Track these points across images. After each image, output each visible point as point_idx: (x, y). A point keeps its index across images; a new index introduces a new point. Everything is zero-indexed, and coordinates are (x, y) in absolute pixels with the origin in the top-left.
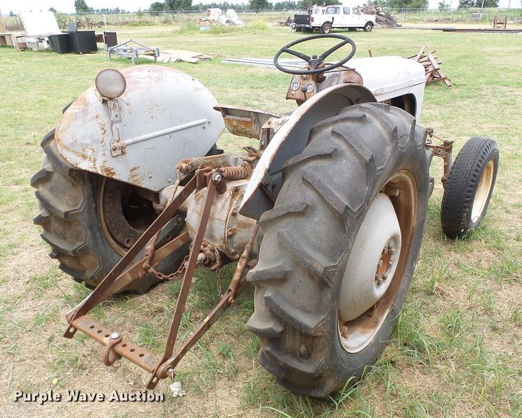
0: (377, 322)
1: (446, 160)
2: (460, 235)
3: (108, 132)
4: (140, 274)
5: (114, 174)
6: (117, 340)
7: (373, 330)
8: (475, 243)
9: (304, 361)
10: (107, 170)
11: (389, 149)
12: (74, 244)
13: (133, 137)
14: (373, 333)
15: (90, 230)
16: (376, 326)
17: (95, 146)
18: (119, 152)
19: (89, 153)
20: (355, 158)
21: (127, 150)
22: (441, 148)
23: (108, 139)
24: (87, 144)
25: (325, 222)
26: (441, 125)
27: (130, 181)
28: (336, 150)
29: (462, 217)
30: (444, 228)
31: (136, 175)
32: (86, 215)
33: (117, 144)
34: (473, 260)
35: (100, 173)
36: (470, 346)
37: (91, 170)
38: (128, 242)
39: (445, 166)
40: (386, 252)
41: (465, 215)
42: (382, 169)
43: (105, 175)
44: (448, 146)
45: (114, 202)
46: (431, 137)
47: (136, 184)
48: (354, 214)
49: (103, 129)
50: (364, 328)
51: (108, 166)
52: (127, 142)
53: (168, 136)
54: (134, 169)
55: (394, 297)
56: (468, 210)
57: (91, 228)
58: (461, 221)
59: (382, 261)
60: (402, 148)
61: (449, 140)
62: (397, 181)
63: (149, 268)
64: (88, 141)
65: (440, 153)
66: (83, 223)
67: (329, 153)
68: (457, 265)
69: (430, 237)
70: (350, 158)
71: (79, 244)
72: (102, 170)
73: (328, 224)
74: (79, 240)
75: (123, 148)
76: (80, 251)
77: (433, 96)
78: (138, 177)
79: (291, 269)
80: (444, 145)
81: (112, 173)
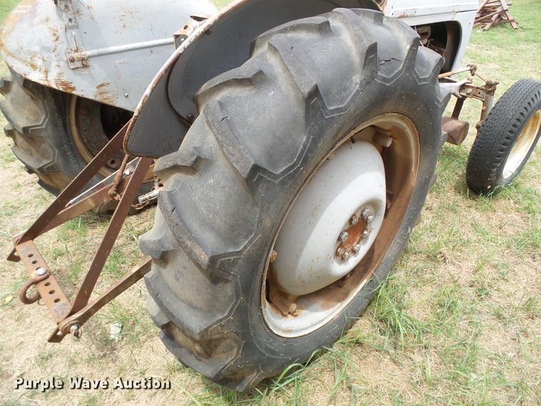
0: (347, 295)
1: (485, 103)
2: (485, 192)
3: (62, 39)
4: (105, 200)
5: (74, 89)
6: (42, 277)
7: (339, 304)
8: (502, 202)
9: (204, 360)
10: (63, 84)
11: (357, 79)
12: (41, 162)
13: (98, 48)
14: (339, 307)
15: (57, 148)
16: (344, 299)
17: (46, 55)
18: (78, 64)
19: (39, 63)
20: (290, 88)
21: (91, 62)
22: (482, 89)
23: (62, 47)
24: (36, 52)
25: (224, 187)
26: (498, 67)
27: (98, 99)
28: (260, 73)
29: (491, 172)
30: (468, 181)
31: (106, 93)
32: (50, 132)
33: (76, 55)
34: (495, 222)
35: (54, 86)
36: (462, 334)
37: (42, 82)
38: (113, 162)
39: (483, 111)
40: (355, 221)
41: (495, 170)
42: (338, 110)
43: (61, 89)
44: (490, 88)
45: (92, 120)
46: (473, 75)
47: (106, 102)
48: (276, 177)
49: (55, 35)
50: (328, 300)
51: (64, 79)
52: (89, 53)
53: (149, 50)
54: (102, 85)
55: (377, 265)
56: (499, 165)
57: (59, 146)
58: (488, 176)
59: (346, 234)
60: (385, 80)
61: (493, 81)
62: (387, 127)
63: (115, 195)
64: (37, 49)
65: (479, 95)
66: (49, 140)
67: (249, 76)
68: (475, 226)
69: (451, 189)
70: (283, 87)
71: (45, 162)
72: (57, 84)
73: (227, 189)
74: (46, 159)
75: (83, 59)
76: (48, 169)
77: (496, 38)
78: (109, 95)
79: (172, 248)
80: (486, 86)
81: (70, 88)
